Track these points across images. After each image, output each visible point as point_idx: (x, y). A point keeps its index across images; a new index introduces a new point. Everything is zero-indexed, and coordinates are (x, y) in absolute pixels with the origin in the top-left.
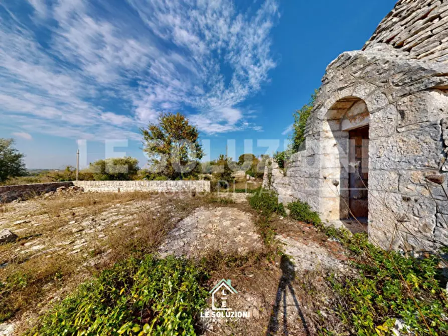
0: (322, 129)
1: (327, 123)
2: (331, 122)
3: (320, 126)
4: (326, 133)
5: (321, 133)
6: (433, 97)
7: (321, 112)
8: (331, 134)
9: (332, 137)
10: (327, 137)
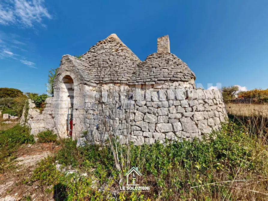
0: (61, 87)
1: (64, 84)
2: (66, 84)
3: (60, 85)
4: (63, 89)
5: (60, 89)
6: (85, 87)
7: (60, 77)
8: (66, 90)
9: (67, 92)
10: (64, 92)
